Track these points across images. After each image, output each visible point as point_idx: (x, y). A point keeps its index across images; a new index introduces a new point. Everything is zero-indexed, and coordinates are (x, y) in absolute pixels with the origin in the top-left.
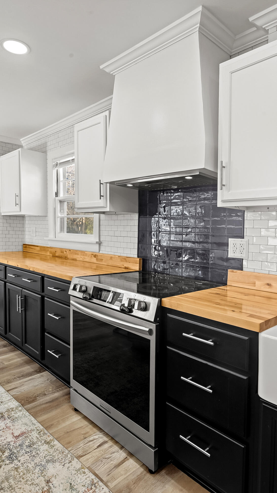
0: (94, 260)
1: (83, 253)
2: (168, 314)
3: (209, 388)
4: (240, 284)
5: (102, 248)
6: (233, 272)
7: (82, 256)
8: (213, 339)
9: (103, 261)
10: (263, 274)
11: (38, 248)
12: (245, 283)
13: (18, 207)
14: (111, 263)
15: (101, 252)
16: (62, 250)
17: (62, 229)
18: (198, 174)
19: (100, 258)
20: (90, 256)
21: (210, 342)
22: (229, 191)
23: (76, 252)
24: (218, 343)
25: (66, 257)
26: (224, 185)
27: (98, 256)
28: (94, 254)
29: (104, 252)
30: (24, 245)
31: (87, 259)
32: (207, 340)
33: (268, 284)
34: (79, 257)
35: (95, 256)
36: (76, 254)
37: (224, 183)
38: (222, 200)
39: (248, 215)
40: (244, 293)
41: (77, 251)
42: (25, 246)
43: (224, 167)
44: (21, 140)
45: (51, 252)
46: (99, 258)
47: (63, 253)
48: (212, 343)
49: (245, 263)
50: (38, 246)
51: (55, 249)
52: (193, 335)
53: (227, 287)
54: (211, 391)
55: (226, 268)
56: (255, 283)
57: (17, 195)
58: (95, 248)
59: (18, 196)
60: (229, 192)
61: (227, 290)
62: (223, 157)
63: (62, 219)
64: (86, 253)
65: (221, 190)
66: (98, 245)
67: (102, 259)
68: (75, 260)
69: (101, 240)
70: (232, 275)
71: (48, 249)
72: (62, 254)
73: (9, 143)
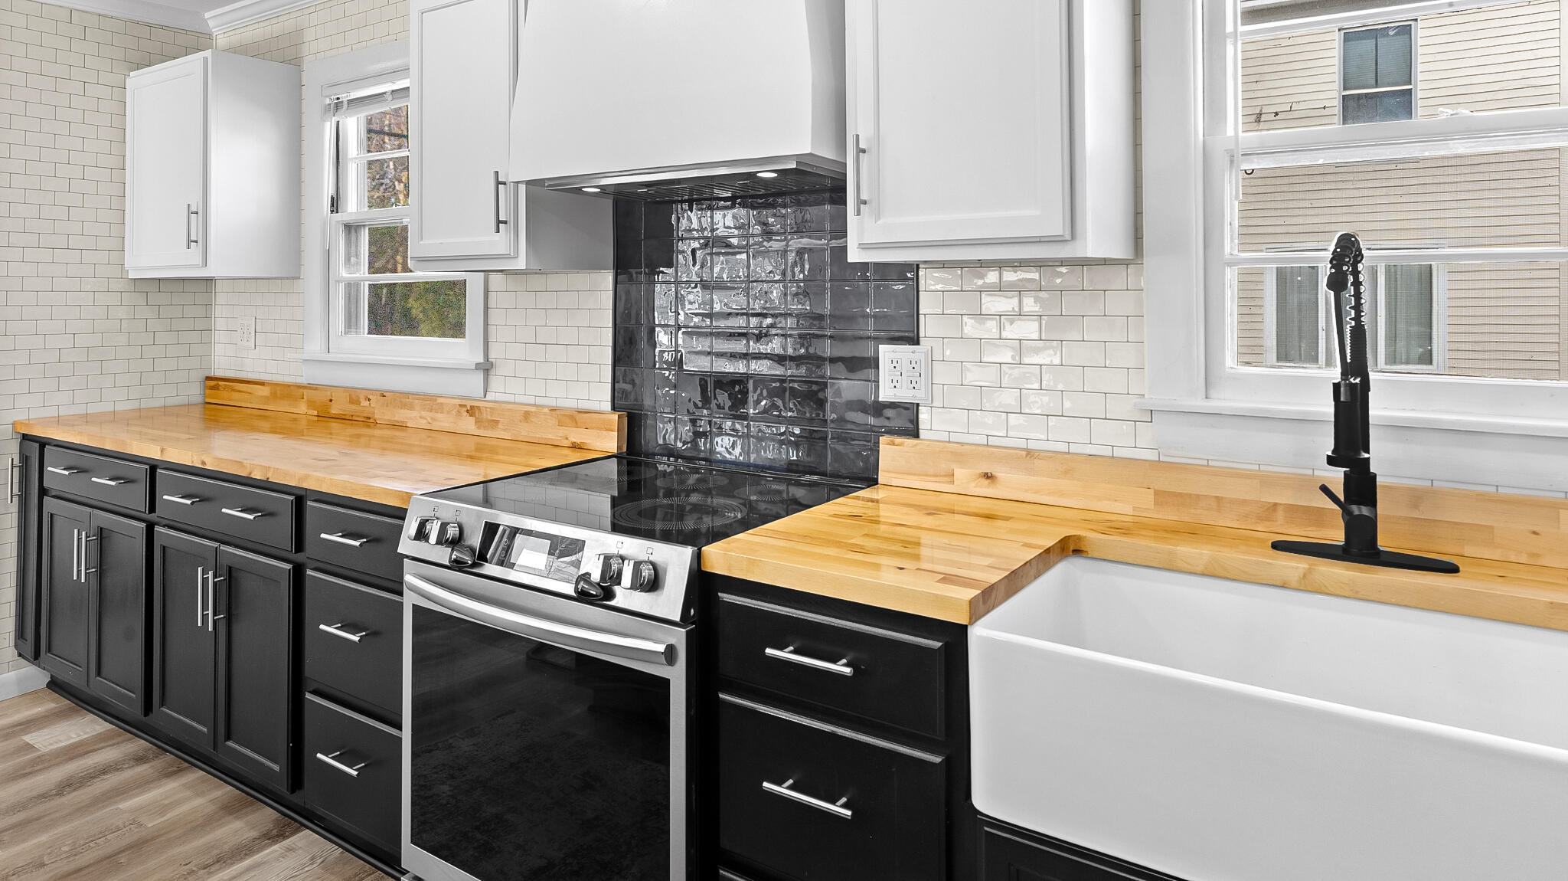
0: (468, 424)
1: (429, 401)
2: (719, 594)
3: (844, 806)
4: (916, 478)
5: (495, 383)
6: (894, 444)
7: (424, 414)
8: (851, 655)
9: (500, 426)
10: (974, 447)
11: (264, 391)
12: (927, 475)
13: (195, 253)
14: (525, 432)
15: (490, 396)
16: (354, 395)
17: (351, 323)
18: (795, 167)
19: (489, 418)
20: (454, 412)
21: (842, 668)
22: (878, 218)
23: (404, 399)
24: (863, 667)
25: (369, 418)
26: (865, 203)
27: (482, 410)
28: (469, 404)
29: (500, 397)
30: (208, 378)
31: (444, 422)
32: (834, 661)
33: (988, 476)
34: (414, 417)
35: (471, 411)
36: (404, 406)
37: (863, 197)
38: (860, 244)
39: (929, 281)
40: (925, 508)
41: (407, 394)
42: (214, 383)
43: (864, 151)
44: (207, 15)
45: (311, 404)
46: (484, 416)
47: (358, 402)
48: (848, 670)
49: (924, 416)
50: (262, 384)
51: (329, 393)
52: (794, 652)
53: (880, 490)
54: (849, 813)
55: (874, 432)
56: (953, 475)
57: (194, 209)
58: (473, 385)
59: (199, 212)
60: (879, 222)
61: (877, 501)
62: (859, 125)
63: (352, 288)
64: (440, 400)
65: (858, 215)
66: (480, 375)
67: (497, 422)
68: (402, 426)
69: (492, 355)
70: (891, 453)
71: (301, 390)
72: (354, 407)
73: (162, 27)
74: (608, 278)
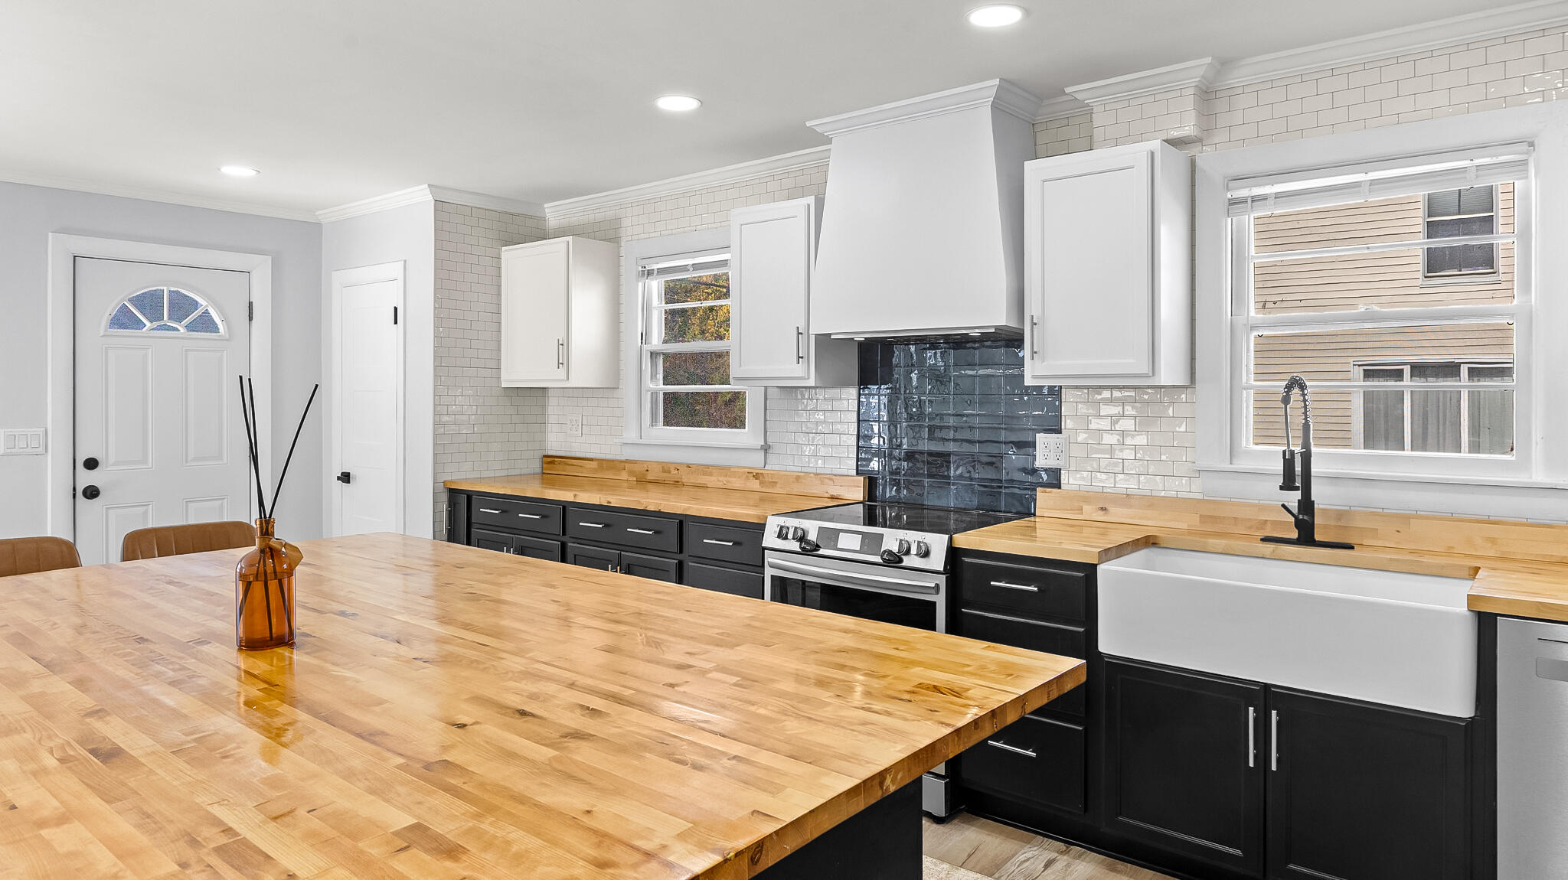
0: (755, 485)
1: (725, 470)
4: (1055, 511)
5: (771, 458)
6: (1045, 492)
7: (721, 479)
9: (778, 485)
10: (1094, 493)
11: (594, 465)
12: (1062, 509)
13: (563, 370)
14: (797, 489)
15: (767, 467)
16: (665, 467)
17: (654, 421)
19: (771, 480)
20: (744, 476)
22: (1043, 361)
23: (706, 469)
25: (678, 482)
26: (1036, 353)
27: (766, 476)
28: (755, 471)
29: (777, 468)
30: (545, 456)
31: (737, 483)
33: (1102, 509)
34: (711, 481)
35: (757, 476)
36: (705, 474)
38: (1030, 376)
39: (1068, 396)
41: (708, 466)
42: (550, 460)
43: (1035, 323)
45: (631, 473)
46: (767, 479)
47: (669, 472)
49: (1064, 477)
50: (591, 460)
51: (645, 466)
53: (1035, 519)
55: (1035, 485)
56: (1082, 509)
57: (561, 342)
58: (756, 460)
59: (564, 345)
60: (1041, 364)
61: (1035, 522)
63: (654, 394)
64: (732, 470)
65: (1032, 360)
66: (762, 453)
67: (776, 483)
68: (704, 487)
69: (769, 440)
70: (1044, 497)
71: (623, 464)
72: (666, 474)
73: (519, 215)
74: (853, 392)
